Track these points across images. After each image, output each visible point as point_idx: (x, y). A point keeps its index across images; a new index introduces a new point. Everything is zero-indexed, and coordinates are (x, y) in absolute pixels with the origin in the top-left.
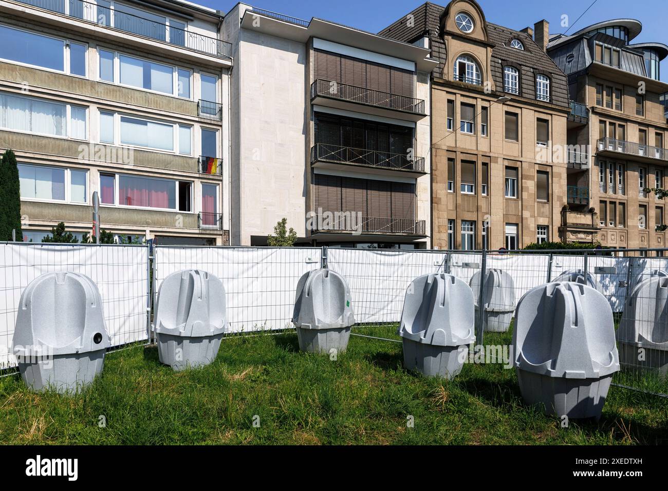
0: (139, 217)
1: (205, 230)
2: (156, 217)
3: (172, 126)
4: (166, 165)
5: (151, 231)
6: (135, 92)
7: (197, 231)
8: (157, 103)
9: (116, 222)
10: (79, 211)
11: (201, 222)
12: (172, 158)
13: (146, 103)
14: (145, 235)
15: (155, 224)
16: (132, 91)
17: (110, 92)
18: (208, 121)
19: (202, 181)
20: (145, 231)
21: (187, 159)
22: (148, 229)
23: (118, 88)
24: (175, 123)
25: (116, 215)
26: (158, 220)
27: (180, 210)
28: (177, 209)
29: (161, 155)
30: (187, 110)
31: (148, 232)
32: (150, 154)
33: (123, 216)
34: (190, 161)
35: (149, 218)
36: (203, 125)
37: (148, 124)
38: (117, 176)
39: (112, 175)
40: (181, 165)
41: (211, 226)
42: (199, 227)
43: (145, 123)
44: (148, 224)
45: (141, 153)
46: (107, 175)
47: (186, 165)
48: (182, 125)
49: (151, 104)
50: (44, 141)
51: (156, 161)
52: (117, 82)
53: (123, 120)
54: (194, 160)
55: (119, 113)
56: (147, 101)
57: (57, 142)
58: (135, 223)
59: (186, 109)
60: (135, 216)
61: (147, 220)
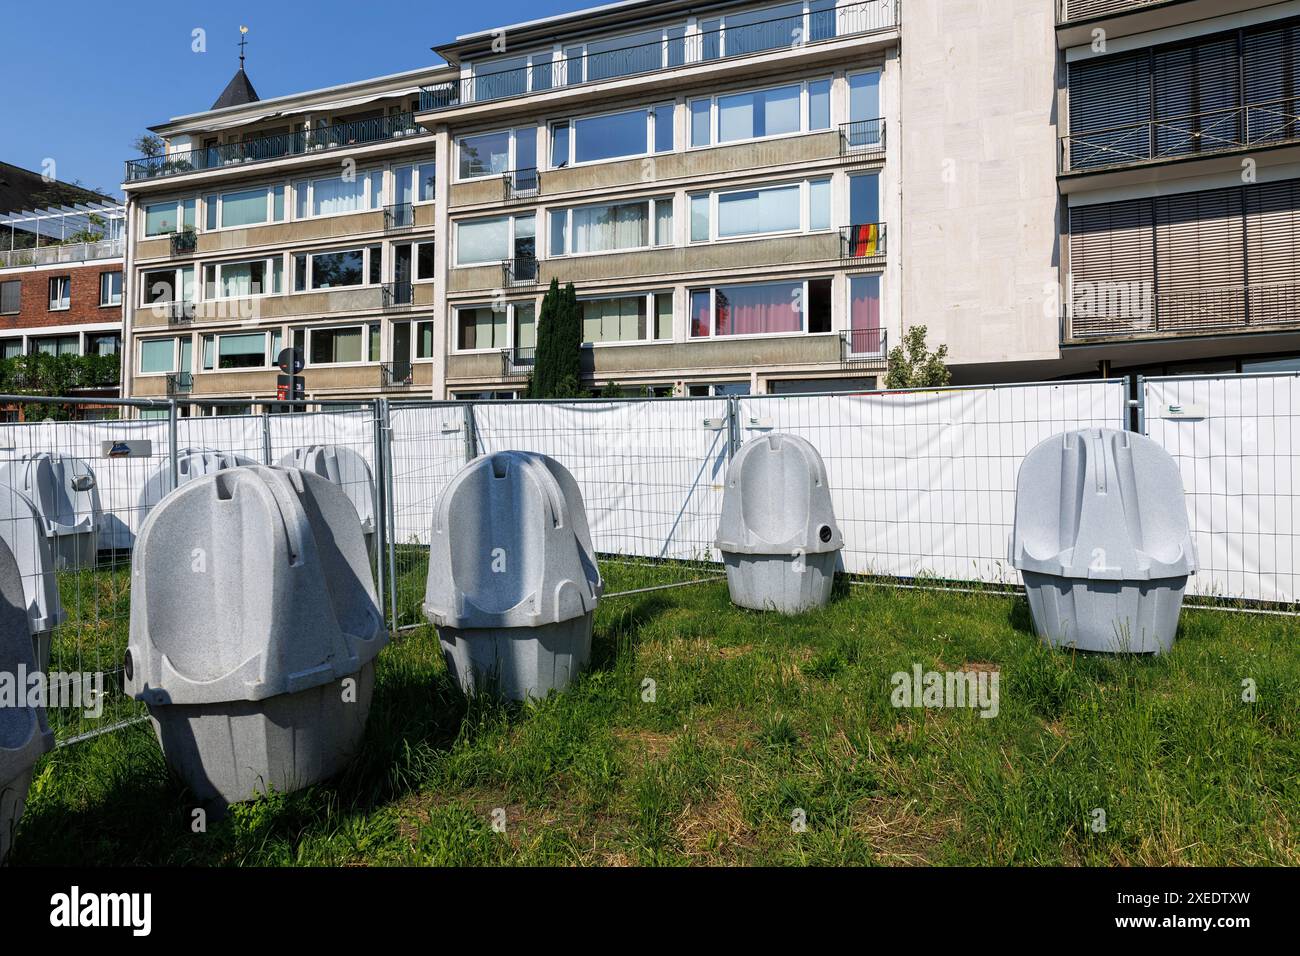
0: (742, 352)
1: (851, 363)
2: (768, 349)
3: (798, 187)
4: (784, 256)
5: (759, 374)
6: (738, 148)
7: (838, 367)
8: (771, 156)
9: (708, 364)
10: (662, 353)
11: (849, 349)
12: (795, 241)
13: (753, 161)
14: (750, 381)
15: (767, 361)
16: (734, 149)
17: (702, 160)
18: (861, 159)
19: (849, 271)
20: (749, 374)
21: (821, 237)
22: (754, 371)
23: (714, 151)
24: (801, 179)
25: (709, 353)
26: (772, 353)
27: (810, 331)
28: (805, 332)
29: (777, 242)
30: (822, 151)
31: (753, 377)
32: (758, 244)
33: (718, 353)
34: (826, 241)
35: (757, 352)
36: (851, 168)
37: (760, 194)
38: (713, 292)
39: (705, 290)
40: (811, 251)
41: (867, 355)
42: (842, 358)
43: (755, 195)
44: (755, 362)
45: (746, 246)
46: (698, 292)
47: (819, 250)
48: (814, 180)
49: (762, 159)
50: (622, 260)
51: (770, 252)
52: (714, 143)
53: (722, 199)
54: (834, 236)
55: (716, 190)
56: (756, 157)
57: (637, 256)
58: (735, 363)
59: (820, 148)
60: (736, 352)
61: (756, 356)
